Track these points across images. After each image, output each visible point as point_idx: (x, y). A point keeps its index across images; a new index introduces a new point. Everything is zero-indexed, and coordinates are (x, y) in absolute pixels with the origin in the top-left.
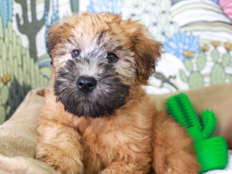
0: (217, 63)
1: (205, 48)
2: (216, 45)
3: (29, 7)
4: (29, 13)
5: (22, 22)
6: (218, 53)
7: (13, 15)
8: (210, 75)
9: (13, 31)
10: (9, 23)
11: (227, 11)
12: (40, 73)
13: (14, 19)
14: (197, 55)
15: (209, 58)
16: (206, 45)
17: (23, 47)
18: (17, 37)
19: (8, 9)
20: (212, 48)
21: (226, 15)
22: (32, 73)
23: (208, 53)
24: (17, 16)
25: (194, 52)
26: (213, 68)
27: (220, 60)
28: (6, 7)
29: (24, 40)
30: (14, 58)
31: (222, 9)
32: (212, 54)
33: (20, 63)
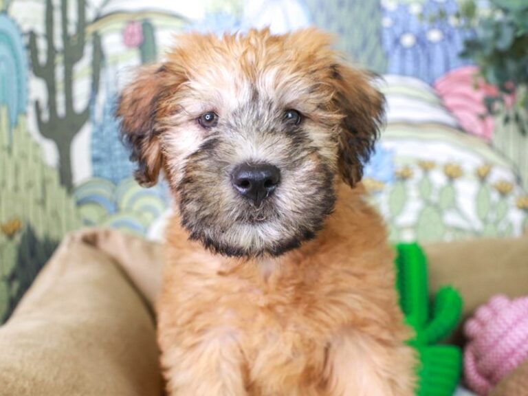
0: (428, 203)
1: (405, 174)
2: (426, 167)
3: (60, 86)
4: (60, 99)
5: (45, 116)
6: (430, 185)
7: (27, 102)
8: (415, 227)
9: (28, 135)
10: (21, 119)
11: (450, 101)
12: (78, 216)
13: (31, 110)
14: (388, 187)
15: (413, 193)
16: (407, 168)
17: (44, 166)
18: (37, 146)
19: (19, 91)
20: (418, 174)
21: (449, 110)
22: (63, 215)
23: (411, 185)
24: (37, 104)
25: (385, 182)
26: (421, 213)
27: (434, 198)
28: (15, 87)
29: (49, 152)
30: (30, 185)
31: (440, 97)
32: (420, 186)
33: (39, 195)
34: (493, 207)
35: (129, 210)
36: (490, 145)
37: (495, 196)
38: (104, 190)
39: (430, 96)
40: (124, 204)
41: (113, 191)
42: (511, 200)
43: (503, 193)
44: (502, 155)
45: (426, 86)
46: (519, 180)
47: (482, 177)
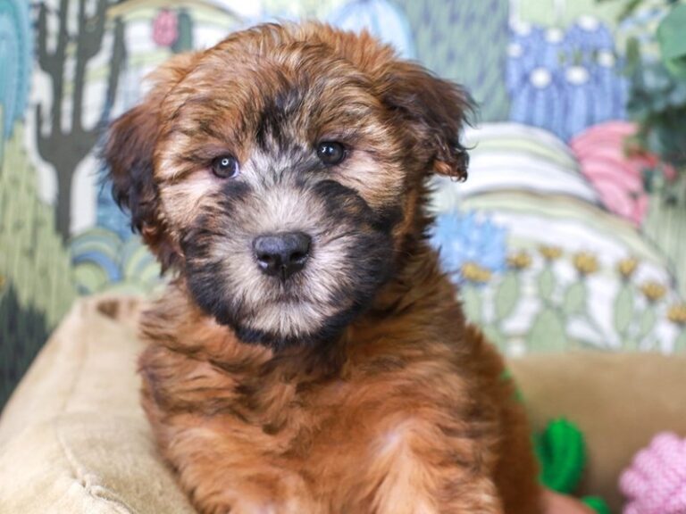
0: (547, 304)
1: (521, 262)
2: (550, 254)
3: (69, 88)
4: (67, 106)
5: (47, 129)
6: (554, 280)
7: (27, 105)
8: (527, 337)
9: (24, 152)
10: (18, 129)
11: (590, 167)
12: (73, 280)
13: (30, 116)
14: (496, 278)
15: (529, 289)
16: (524, 253)
17: (38, 201)
18: (32, 169)
19: (20, 87)
20: (538, 263)
21: (587, 179)
22: (54, 277)
23: (528, 277)
24: (39, 108)
25: (492, 270)
26: (537, 319)
27: (557, 298)
28: (15, 81)
29: (46, 180)
30: (18, 226)
31: (578, 160)
32: (539, 280)
33: (28, 243)
34: (637, 317)
35: (135, 279)
36: (640, 232)
37: (640, 302)
38: (107, 247)
39: (563, 157)
40: (130, 270)
41: (119, 249)
42: (662, 309)
43: (652, 298)
44: (655, 246)
45: (560, 143)
46: (674, 283)
47: (625, 275)
